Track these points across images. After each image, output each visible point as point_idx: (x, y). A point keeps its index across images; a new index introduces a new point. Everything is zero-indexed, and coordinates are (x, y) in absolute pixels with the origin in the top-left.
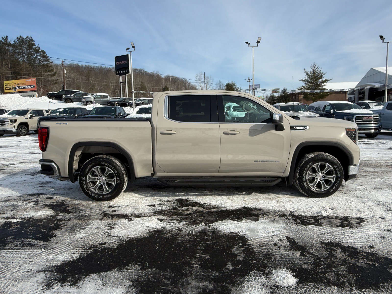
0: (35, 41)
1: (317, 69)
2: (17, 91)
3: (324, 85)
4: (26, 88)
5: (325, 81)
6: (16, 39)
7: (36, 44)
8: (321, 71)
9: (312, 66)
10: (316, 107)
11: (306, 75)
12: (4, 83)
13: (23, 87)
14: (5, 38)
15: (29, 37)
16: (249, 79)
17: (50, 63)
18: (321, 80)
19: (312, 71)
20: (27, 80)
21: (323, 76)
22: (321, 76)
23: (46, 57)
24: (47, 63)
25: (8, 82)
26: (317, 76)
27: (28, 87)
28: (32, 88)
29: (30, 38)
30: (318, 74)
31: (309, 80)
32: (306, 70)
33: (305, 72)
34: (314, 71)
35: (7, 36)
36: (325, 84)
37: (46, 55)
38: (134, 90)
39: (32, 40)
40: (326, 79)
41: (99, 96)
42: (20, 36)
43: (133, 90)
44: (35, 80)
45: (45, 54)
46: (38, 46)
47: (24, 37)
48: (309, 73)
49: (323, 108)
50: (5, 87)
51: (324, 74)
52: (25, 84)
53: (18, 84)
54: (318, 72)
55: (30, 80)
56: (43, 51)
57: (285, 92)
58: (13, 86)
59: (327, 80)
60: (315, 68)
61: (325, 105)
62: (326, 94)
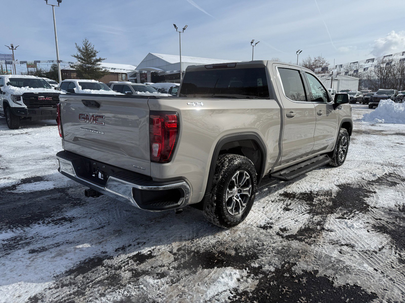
1: (89, 46)
3: (99, 65)
5: (99, 60)
8: (93, 48)
9: (84, 42)
10: (158, 88)
11: (78, 50)
16: (12, 47)
18: (94, 58)
19: (84, 47)
21: (97, 54)
22: (95, 54)
26: (90, 54)
30: (91, 51)
31: (82, 57)
32: (77, 45)
33: (77, 47)
34: (86, 47)
36: (99, 63)
40: (100, 58)
48: (81, 48)
49: (168, 90)
51: (97, 52)
54: (91, 49)
57: (55, 68)
59: (102, 60)
60: (87, 44)
61: (171, 87)
62: (102, 74)
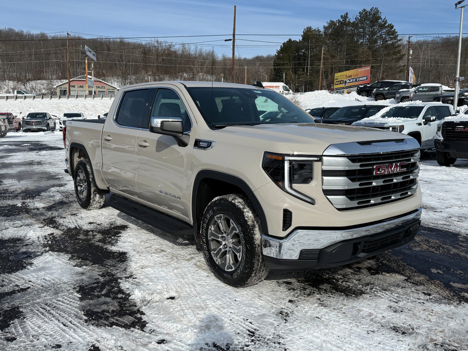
0: (381, 13)
2: (347, 85)
4: (358, 80)
6: (358, 15)
7: (383, 17)
12: (335, 76)
13: (354, 79)
14: (344, 16)
15: (375, 8)
17: (397, 42)
20: (360, 70)
23: (394, 33)
24: (393, 43)
25: (340, 74)
27: (360, 80)
28: (364, 80)
29: (375, 10)
35: (347, 14)
37: (395, 30)
38: (460, 76)
39: (378, 11)
41: (426, 87)
42: (364, 9)
43: (458, 76)
44: (369, 69)
45: (393, 29)
46: (385, 19)
47: (368, 9)
50: (335, 81)
52: (357, 75)
53: (349, 77)
55: (363, 69)
56: (391, 24)
58: (344, 79)
